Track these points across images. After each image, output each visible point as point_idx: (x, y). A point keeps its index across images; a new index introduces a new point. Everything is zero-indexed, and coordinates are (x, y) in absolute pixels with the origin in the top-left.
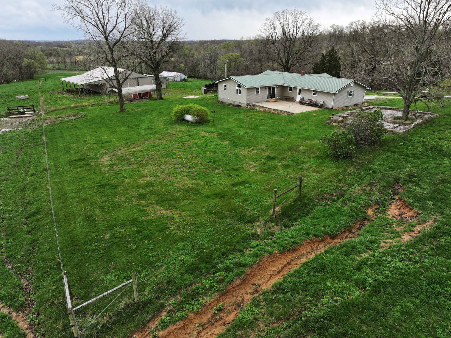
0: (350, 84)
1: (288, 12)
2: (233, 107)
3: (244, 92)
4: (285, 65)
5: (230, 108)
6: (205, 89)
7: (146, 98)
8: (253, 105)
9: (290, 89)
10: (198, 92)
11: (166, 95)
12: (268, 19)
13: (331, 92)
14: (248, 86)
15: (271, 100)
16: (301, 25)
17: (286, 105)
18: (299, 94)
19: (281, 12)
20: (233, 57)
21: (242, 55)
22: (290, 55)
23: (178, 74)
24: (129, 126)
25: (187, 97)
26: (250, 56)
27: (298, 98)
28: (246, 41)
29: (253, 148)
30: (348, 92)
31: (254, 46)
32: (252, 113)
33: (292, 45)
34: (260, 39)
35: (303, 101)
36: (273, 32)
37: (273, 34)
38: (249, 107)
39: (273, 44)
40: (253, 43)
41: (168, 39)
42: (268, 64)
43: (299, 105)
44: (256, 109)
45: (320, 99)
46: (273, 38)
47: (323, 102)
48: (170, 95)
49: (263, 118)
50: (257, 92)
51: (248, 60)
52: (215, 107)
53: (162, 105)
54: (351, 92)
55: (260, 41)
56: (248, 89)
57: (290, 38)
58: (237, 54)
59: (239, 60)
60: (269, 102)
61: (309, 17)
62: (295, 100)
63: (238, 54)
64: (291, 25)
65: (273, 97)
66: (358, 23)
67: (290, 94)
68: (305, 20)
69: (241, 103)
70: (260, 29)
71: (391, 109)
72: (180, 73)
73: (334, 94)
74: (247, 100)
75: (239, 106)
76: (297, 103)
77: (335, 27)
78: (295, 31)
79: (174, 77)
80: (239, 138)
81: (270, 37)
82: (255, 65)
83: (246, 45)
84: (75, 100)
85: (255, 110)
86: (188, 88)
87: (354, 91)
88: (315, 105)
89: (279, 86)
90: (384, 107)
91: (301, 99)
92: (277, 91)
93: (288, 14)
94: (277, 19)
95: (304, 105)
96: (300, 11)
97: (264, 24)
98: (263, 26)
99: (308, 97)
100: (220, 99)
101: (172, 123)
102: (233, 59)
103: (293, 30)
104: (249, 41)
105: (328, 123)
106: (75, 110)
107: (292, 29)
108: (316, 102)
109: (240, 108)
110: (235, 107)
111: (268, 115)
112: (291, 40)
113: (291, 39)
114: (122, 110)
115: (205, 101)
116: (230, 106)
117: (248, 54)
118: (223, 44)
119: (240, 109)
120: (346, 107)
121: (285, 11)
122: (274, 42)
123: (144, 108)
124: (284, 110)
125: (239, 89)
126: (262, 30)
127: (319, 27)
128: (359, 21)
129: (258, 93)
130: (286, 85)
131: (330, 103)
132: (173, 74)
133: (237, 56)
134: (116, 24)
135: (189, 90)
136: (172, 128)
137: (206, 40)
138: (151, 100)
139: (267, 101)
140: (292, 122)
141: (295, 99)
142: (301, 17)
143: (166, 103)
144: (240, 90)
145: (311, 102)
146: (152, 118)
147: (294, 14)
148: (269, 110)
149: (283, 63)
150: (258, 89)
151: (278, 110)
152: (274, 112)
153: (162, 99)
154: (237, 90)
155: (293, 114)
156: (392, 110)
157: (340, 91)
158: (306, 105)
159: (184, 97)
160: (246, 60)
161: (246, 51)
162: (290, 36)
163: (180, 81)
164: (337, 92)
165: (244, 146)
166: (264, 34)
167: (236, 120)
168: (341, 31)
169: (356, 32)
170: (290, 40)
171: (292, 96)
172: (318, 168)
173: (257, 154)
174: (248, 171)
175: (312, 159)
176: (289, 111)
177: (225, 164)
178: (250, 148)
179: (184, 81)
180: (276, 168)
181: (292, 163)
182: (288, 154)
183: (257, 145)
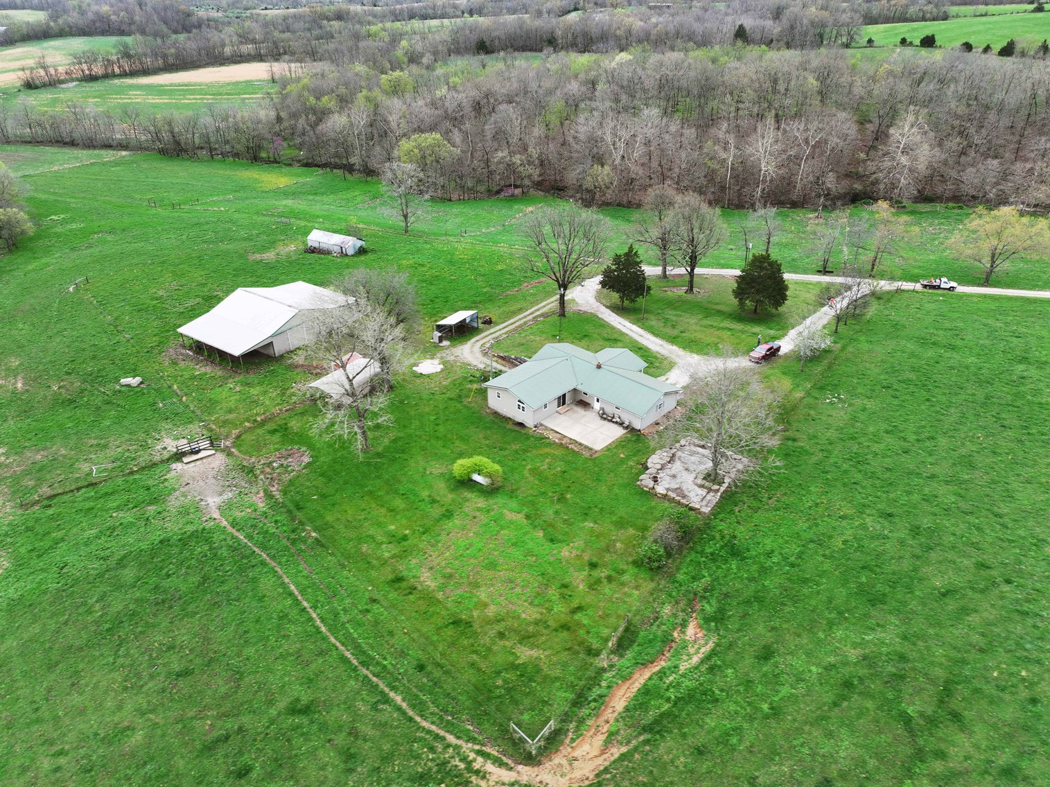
0: (659, 399)
2: (515, 427)
3: (530, 413)
4: (560, 282)
5: (512, 430)
6: (439, 337)
8: (542, 426)
13: (638, 417)
15: (561, 409)
17: (583, 421)
18: (598, 402)
20: (430, 145)
23: (349, 240)
25: (422, 369)
27: (597, 406)
29: (572, 545)
30: (657, 406)
32: (545, 450)
35: (603, 414)
38: (537, 430)
43: (599, 421)
44: (549, 438)
45: (625, 417)
47: (629, 422)
49: (564, 468)
54: (661, 405)
56: (535, 411)
59: (442, 150)
60: (560, 413)
65: (564, 403)
67: (585, 398)
69: (526, 423)
72: (351, 238)
73: (642, 418)
74: (534, 421)
75: (522, 424)
76: (596, 413)
79: (341, 248)
85: (548, 441)
87: (664, 402)
88: (619, 423)
91: (600, 410)
92: (568, 396)
95: (605, 419)
99: (609, 408)
100: (491, 406)
105: (639, 486)
108: (619, 419)
109: (525, 431)
110: (517, 428)
111: (566, 456)
115: (467, 404)
116: (511, 426)
119: (527, 436)
120: (656, 423)
124: (584, 441)
129: (547, 408)
130: (580, 388)
132: (336, 238)
133: (435, 142)
139: (557, 412)
141: (593, 407)
144: (523, 407)
145: (614, 417)
150: (546, 404)
151: (576, 442)
152: (573, 446)
153: (391, 387)
154: (519, 405)
155: (596, 452)
157: (648, 412)
158: (610, 422)
159: (418, 369)
163: (353, 253)
164: (645, 416)
165: (561, 541)
167: (532, 472)
171: (589, 404)
172: (636, 581)
173: (579, 557)
174: (578, 587)
175: (630, 567)
176: (591, 446)
177: (554, 577)
178: (568, 545)
179: (362, 251)
180: (601, 582)
181: (613, 573)
182: (608, 557)
183: (574, 540)
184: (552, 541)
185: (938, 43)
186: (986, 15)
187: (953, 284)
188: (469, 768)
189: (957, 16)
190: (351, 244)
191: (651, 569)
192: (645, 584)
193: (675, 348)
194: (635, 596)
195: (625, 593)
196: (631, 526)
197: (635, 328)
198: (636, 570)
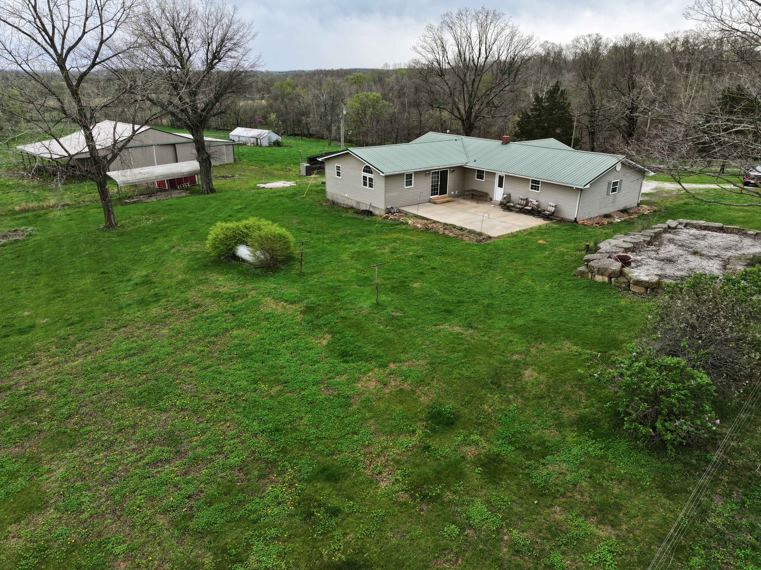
0: (613, 168)
1: (468, 13)
2: (356, 216)
3: (379, 184)
4: (465, 117)
5: (350, 218)
6: (307, 167)
7: (183, 189)
8: (400, 212)
9: (480, 174)
10: (295, 172)
11: (228, 180)
12: (430, 28)
13: (575, 187)
14: (388, 171)
15: (438, 199)
16: (495, 40)
17: (473, 211)
18: (500, 185)
19: (455, 12)
20: (370, 100)
21: (385, 97)
22: (474, 99)
23: (265, 132)
24: (103, 273)
25: (268, 186)
26: (400, 97)
27: (498, 194)
28: (394, 70)
29: (392, 366)
30: (609, 183)
31: (406, 80)
32: (395, 235)
33: (477, 79)
34: (417, 67)
35: (508, 202)
36: (441, 53)
37: (441, 57)
38: (391, 217)
39: (441, 76)
40: (404, 74)
41: (221, 67)
42: (431, 111)
43: (500, 212)
44: (407, 223)
45: (548, 200)
46: (439, 65)
47: (555, 206)
48: (234, 181)
49: (420, 253)
50: (409, 183)
51: (395, 104)
52: (315, 216)
53: (204, 209)
54: (615, 184)
55: (417, 72)
56: (387, 177)
57: (474, 64)
58: (376, 94)
59: (380, 105)
60: (435, 203)
61: (510, 24)
62: (491, 199)
63: (379, 94)
64: (475, 39)
65: (443, 191)
66: (588, 40)
67: (479, 185)
68: (503, 29)
69: (374, 207)
70: (415, 48)
71: (721, 230)
72: (267, 131)
73: (581, 190)
74: (386, 200)
75: (369, 213)
76: (495, 204)
77: (548, 45)
78: (483, 51)
79: (257, 139)
80: (358, 326)
81: (435, 63)
82: (409, 113)
83: (393, 78)
84: (35, 192)
85: (404, 227)
86: (277, 162)
87: (621, 181)
88: (536, 212)
89: (454, 169)
90: (702, 222)
91: (505, 198)
92: (451, 179)
93: (470, 17)
94: (447, 27)
95: (511, 211)
96: (492, 12)
97: (422, 38)
98: (420, 42)
99: (519, 193)
100: (329, 196)
101: (205, 267)
102: (369, 103)
103: (480, 49)
104: (396, 71)
105: (582, 274)
106: (19, 219)
107: (478, 47)
108: (538, 206)
109: (371, 218)
110: (359, 216)
111: (432, 241)
112: (476, 70)
113: (476, 67)
114: (110, 224)
115: (298, 199)
116: (350, 214)
117: (396, 93)
118: (351, 77)
119: (371, 223)
120: (607, 216)
121: (464, 12)
122: (441, 73)
123: (162, 218)
124: (469, 227)
125: (368, 175)
126: (419, 49)
127: (530, 44)
128: (589, 36)
129: (411, 185)
130: (471, 165)
131: (571, 209)
132: (254, 132)
133: (375, 98)
134: (84, 33)
135: (278, 166)
136: (201, 282)
137: (327, 69)
138: (193, 193)
139: (430, 201)
140: (489, 265)
141: (491, 196)
142: (494, 22)
143: (216, 203)
144: (371, 180)
145: (527, 205)
146: (166, 247)
147: (480, 18)
148: (435, 226)
149: (460, 113)
150: (409, 176)
151: (454, 227)
152: (447, 232)
153: (212, 191)
154: (365, 178)
155: (490, 238)
156: (725, 232)
157: (594, 182)
158: (517, 212)
159: (263, 186)
160: (391, 104)
161: (392, 89)
162: (473, 60)
163: (267, 145)
164: (588, 186)
165: (368, 358)
166: (424, 58)
167: (357, 256)
168: (559, 54)
169: (584, 55)
170: (474, 68)
171: (485, 190)
172: (597, 486)
173: (401, 395)
174: (372, 482)
175: (571, 436)
176: (478, 230)
177: (305, 443)
178: (384, 366)
180: (460, 475)
181: (509, 452)
182: (492, 402)
183: (403, 357)
184: (345, 356)
191: (657, 446)
192: (637, 502)
194: (602, 550)
195: (554, 531)
196: (568, 338)
198: (594, 448)
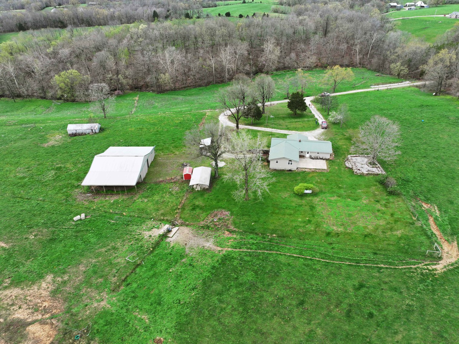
3: (295, 164)
8: (298, 168)
17: (308, 162)
18: (308, 154)
35: (312, 157)
67: (302, 154)
72: (95, 124)
75: (290, 170)
76: (308, 158)
100: (271, 168)
105: (356, 174)
109: (294, 172)
119: (298, 173)
125: (290, 162)
130: (300, 150)
141: (305, 156)
148: (312, 170)
163: (98, 131)
172: (395, 200)
173: (370, 201)
174: (382, 209)
177: (372, 210)
178: (362, 199)
179: (101, 130)
180: (387, 205)
181: (386, 201)
182: (378, 197)
183: (362, 197)
185: (231, 15)
186: (228, 5)
187: (329, 94)
188: (429, 270)
189: (219, 5)
190: (96, 126)
193: (294, 131)
194: (401, 204)
197: (268, 129)
198: (391, 197)
